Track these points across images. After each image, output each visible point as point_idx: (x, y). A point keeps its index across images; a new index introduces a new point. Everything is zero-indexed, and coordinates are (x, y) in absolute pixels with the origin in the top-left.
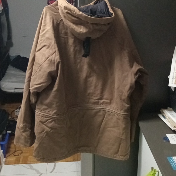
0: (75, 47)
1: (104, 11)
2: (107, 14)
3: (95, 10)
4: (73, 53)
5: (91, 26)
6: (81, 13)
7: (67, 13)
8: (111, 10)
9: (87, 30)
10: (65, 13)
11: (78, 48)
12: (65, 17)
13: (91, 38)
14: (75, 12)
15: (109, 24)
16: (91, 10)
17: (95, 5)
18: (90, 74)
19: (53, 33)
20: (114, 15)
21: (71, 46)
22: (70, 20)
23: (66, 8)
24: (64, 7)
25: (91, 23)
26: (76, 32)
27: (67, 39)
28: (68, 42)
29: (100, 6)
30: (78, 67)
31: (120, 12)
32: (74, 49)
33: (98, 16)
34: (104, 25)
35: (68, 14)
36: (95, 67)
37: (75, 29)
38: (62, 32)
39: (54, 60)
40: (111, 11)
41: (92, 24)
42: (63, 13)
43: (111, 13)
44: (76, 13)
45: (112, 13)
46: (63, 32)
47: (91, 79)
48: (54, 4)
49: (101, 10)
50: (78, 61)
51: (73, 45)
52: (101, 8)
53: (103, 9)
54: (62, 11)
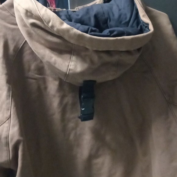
0: (62, 98)
1: (128, 19)
2: (135, 24)
3: (106, 16)
4: (59, 110)
5: (95, 58)
6: (66, 26)
7: (33, 25)
8: (143, 16)
9: (86, 66)
10: (28, 25)
11: (69, 99)
12: (30, 34)
13: (95, 81)
14: (50, 24)
15: (139, 50)
16: (96, 16)
17: (107, 4)
18: (98, 150)
19: (5, 72)
20: (151, 27)
21: (54, 96)
22: (43, 42)
23: (29, 14)
24: (24, 11)
25: (95, 49)
26: (58, 69)
27: (44, 81)
28: (46, 88)
29: (118, 6)
30: (72, 137)
31: (164, 19)
32: (61, 102)
33: (111, 34)
34: (128, 52)
35: (36, 29)
36: (108, 138)
37: (55, 63)
38: (29, 67)
39: (7, 137)
40: (144, 18)
41: (97, 52)
42: (25, 25)
43: (143, 22)
44: (52, 27)
45: (148, 24)
46: (33, 67)
47: (99, 161)
48: (6, 5)
49: (120, 16)
50: (71, 125)
51: (58, 95)
52: (120, 10)
53: (126, 14)
54: (22, 20)
